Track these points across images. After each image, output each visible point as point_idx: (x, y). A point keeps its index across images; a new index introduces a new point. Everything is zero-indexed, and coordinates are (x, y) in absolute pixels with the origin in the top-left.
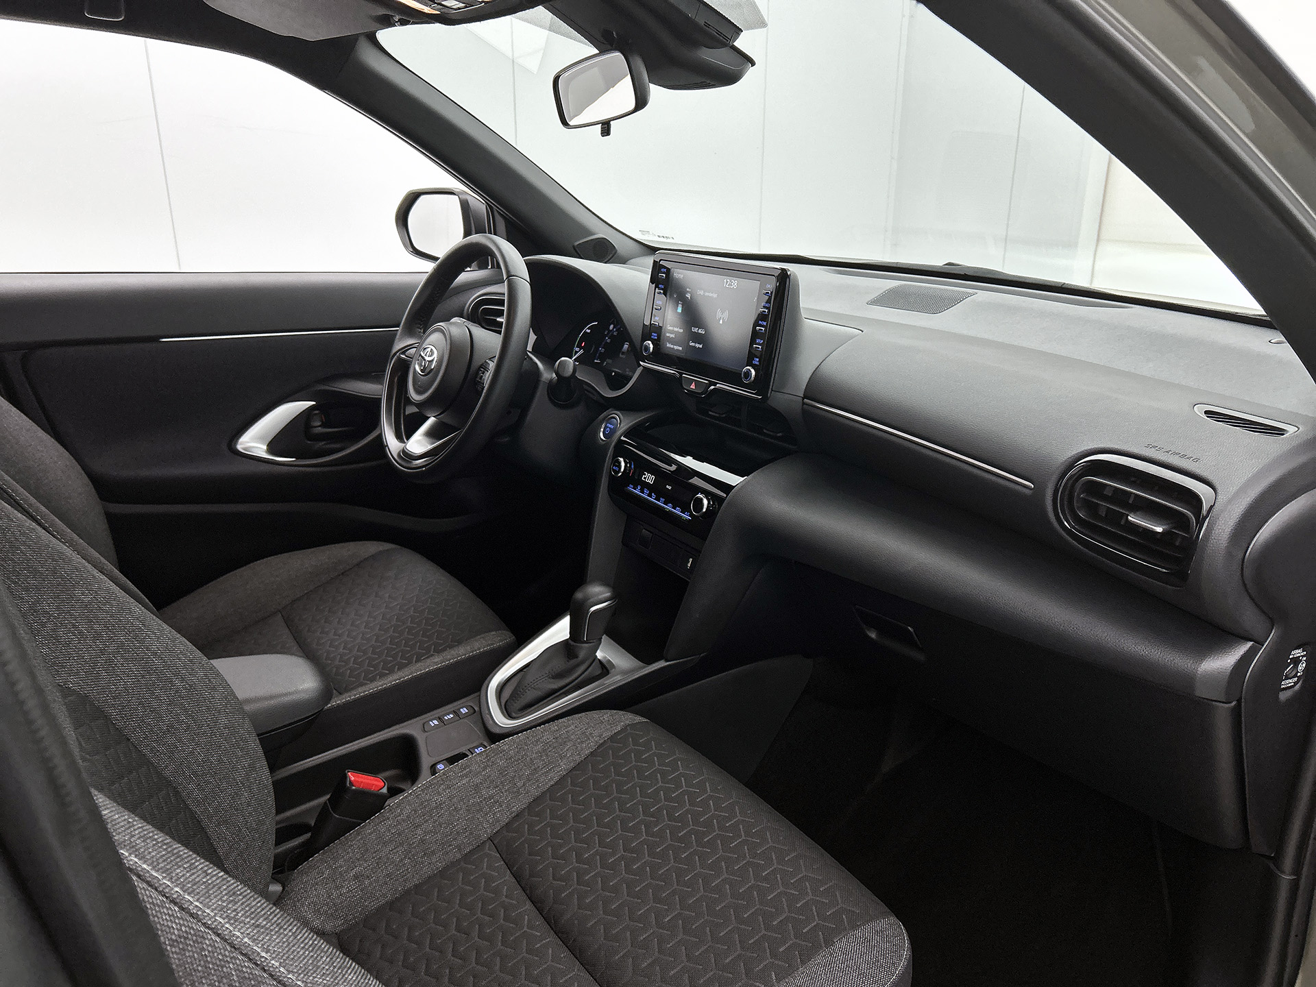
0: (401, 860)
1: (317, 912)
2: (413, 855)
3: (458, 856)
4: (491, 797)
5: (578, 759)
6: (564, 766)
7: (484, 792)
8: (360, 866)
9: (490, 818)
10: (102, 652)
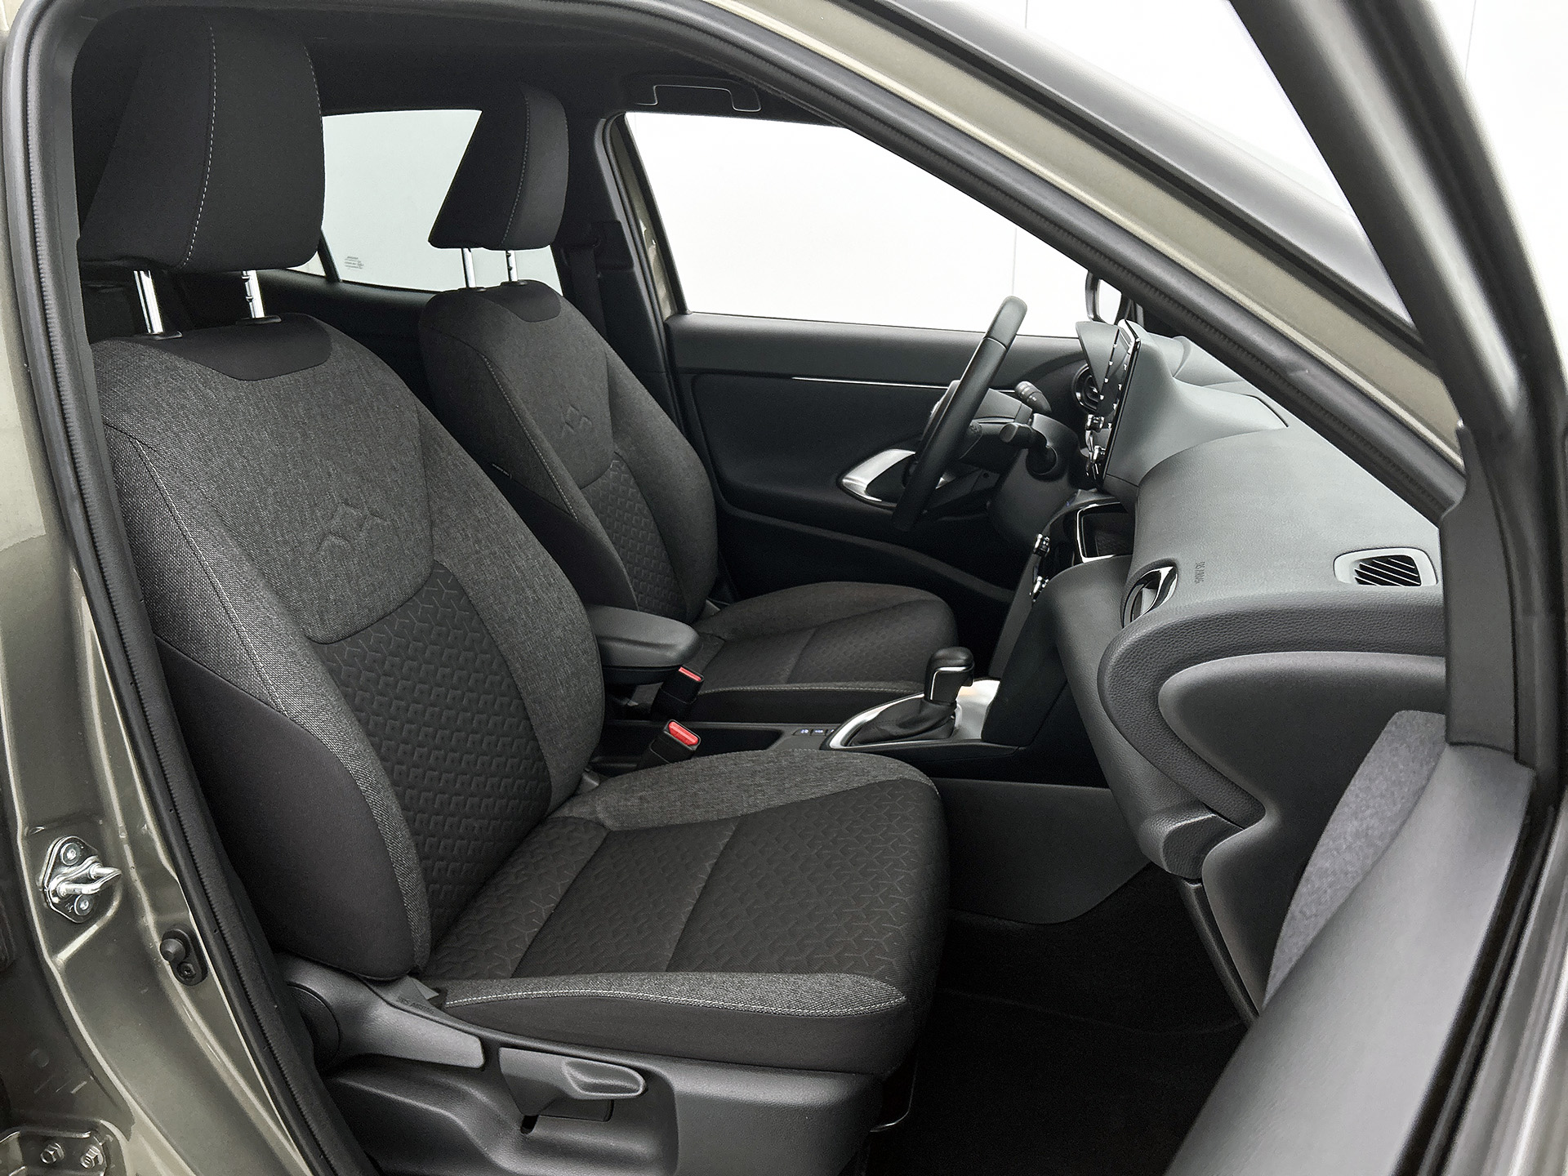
0: (675, 801)
1: (606, 809)
2: (685, 802)
3: (715, 818)
4: (760, 785)
5: (845, 787)
6: (830, 788)
7: (757, 778)
8: (647, 791)
9: (751, 800)
10: (477, 552)
